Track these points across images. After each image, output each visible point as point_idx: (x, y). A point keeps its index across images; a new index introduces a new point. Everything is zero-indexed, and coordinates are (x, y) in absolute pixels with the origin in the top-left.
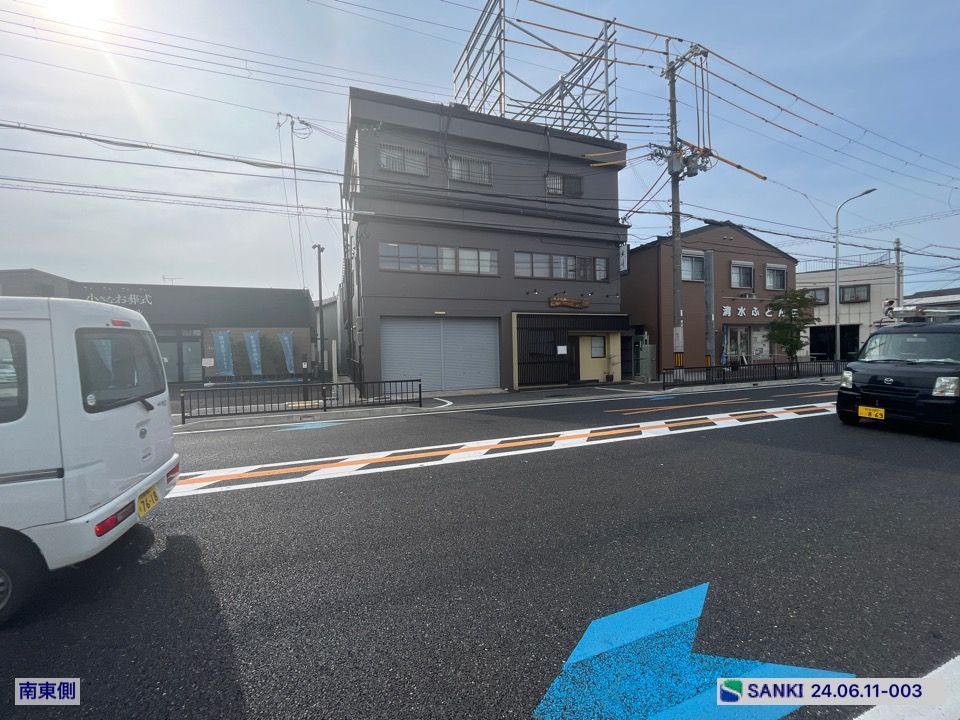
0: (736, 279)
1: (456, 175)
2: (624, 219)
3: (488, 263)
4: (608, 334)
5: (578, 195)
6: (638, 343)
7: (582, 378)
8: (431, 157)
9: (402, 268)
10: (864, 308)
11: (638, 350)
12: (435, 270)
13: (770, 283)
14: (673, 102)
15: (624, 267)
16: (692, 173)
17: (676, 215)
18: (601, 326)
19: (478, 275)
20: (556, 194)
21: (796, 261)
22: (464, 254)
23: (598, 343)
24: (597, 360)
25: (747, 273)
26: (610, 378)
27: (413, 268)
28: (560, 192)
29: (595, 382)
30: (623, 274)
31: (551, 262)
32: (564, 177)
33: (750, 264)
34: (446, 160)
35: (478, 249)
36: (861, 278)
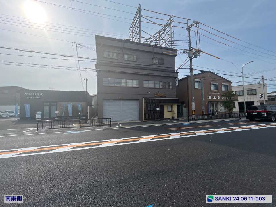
0: (212, 88)
1: (126, 59)
2: (177, 71)
3: (136, 84)
4: (173, 104)
5: (163, 64)
6: (182, 107)
7: (165, 117)
8: (119, 54)
9: (110, 85)
10: (255, 96)
11: (182, 109)
12: (120, 86)
13: (223, 89)
14: (189, 37)
15: (177, 85)
16: (196, 57)
17: (191, 69)
18: (170, 102)
19: (133, 87)
20: (156, 64)
21: (231, 83)
22: (128, 81)
23: (169, 107)
24: (170, 112)
25: (216, 86)
26: (173, 118)
27: (113, 85)
29: (169, 119)
30: (177, 87)
31: (155, 83)
32: (158, 59)
33: (217, 83)
34: (123, 54)
35: (132, 80)
36: (253, 88)
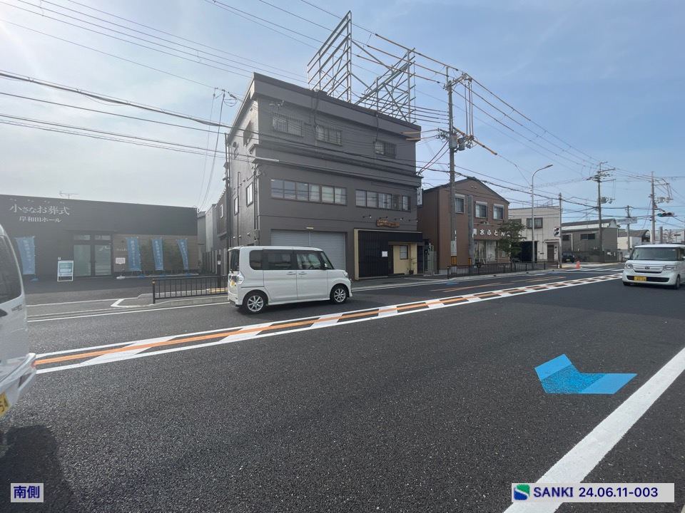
0: (478, 212)
1: (320, 137)
2: (419, 173)
3: (339, 197)
4: (409, 244)
5: (393, 156)
6: (427, 250)
7: (395, 273)
8: (305, 124)
9: (286, 197)
10: (540, 232)
11: (426, 254)
12: (306, 200)
13: (495, 215)
14: (451, 105)
15: (420, 203)
16: (461, 149)
17: (452, 173)
18: (406, 239)
19: (334, 204)
20: (380, 154)
21: (508, 203)
22: (326, 190)
23: (404, 249)
24: (403, 261)
25: (484, 208)
26: (411, 272)
27: (293, 197)
28: (382, 153)
29: (402, 275)
30: (419, 207)
31: (377, 198)
32: (385, 144)
33: (486, 203)
34: (315, 127)
35: (334, 187)
36: (538, 214)
